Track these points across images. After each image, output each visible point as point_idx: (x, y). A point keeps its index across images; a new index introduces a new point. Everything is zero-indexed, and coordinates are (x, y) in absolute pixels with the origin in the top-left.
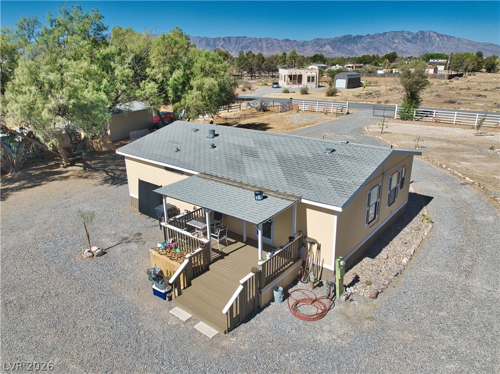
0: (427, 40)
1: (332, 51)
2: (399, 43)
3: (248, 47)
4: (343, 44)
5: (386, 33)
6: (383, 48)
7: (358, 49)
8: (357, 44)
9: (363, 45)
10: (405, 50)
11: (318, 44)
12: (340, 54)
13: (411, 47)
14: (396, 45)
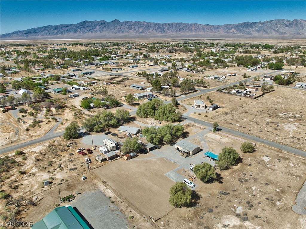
0: (299, 25)
1: (236, 32)
2: (280, 27)
3: (184, 29)
4: (243, 28)
5: (272, 21)
6: (269, 30)
7: (253, 31)
8: (252, 27)
9: (257, 28)
10: (284, 32)
11: (228, 28)
12: (241, 34)
13: (288, 30)
14: (278, 28)
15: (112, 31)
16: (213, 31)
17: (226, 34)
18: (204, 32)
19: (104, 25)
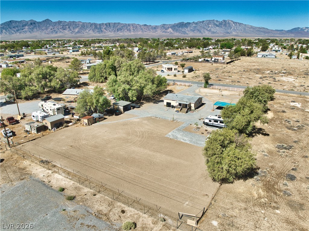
0: (228, 25)
1: (173, 32)
2: (212, 27)
3: (122, 29)
4: (179, 28)
5: (204, 21)
6: (203, 30)
7: (188, 30)
8: (187, 27)
9: (191, 28)
10: (215, 31)
11: (164, 28)
12: (178, 34)
13: (218, 29)
14: (210, 28)
15: (44, 31)
16: (151, 31)
17: (164, 33)
18: (143, 32)
19: (34, 25)
